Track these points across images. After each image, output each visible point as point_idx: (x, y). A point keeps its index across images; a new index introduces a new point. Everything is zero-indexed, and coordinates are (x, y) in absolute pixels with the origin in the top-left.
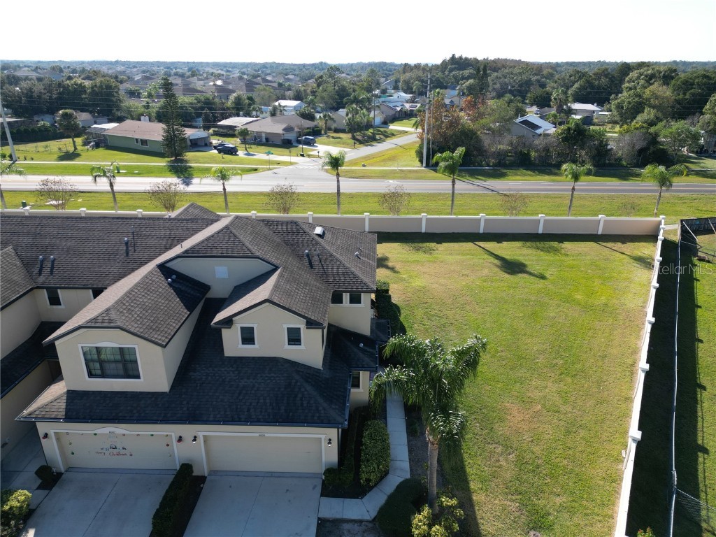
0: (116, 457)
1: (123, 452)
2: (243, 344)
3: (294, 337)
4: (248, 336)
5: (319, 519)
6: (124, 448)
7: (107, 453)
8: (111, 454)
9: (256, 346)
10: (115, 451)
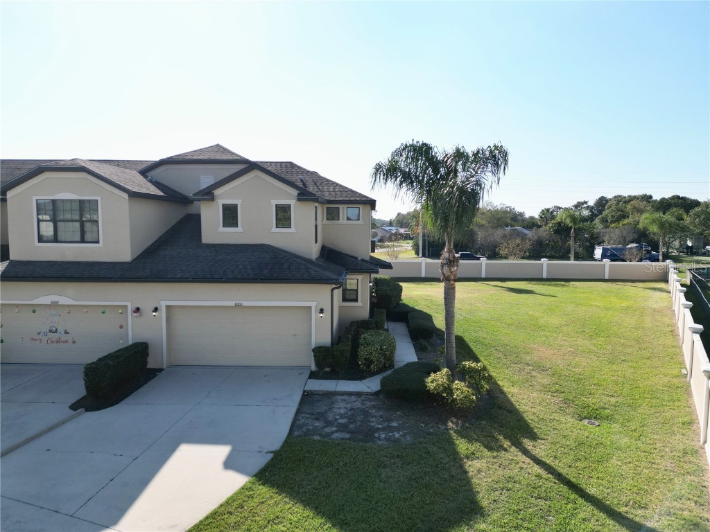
0: (55, 344)
1: (64, 337)
2: (224, 226)
3: (283, 217)
4: (230, 216)
5: (304, 391)
6: (66, 332)
7: (44, 339)
8: (49, 342)
9: (239, 229)
10: (54, 336)
